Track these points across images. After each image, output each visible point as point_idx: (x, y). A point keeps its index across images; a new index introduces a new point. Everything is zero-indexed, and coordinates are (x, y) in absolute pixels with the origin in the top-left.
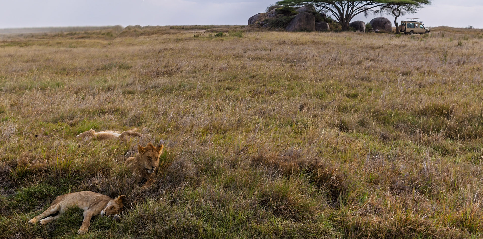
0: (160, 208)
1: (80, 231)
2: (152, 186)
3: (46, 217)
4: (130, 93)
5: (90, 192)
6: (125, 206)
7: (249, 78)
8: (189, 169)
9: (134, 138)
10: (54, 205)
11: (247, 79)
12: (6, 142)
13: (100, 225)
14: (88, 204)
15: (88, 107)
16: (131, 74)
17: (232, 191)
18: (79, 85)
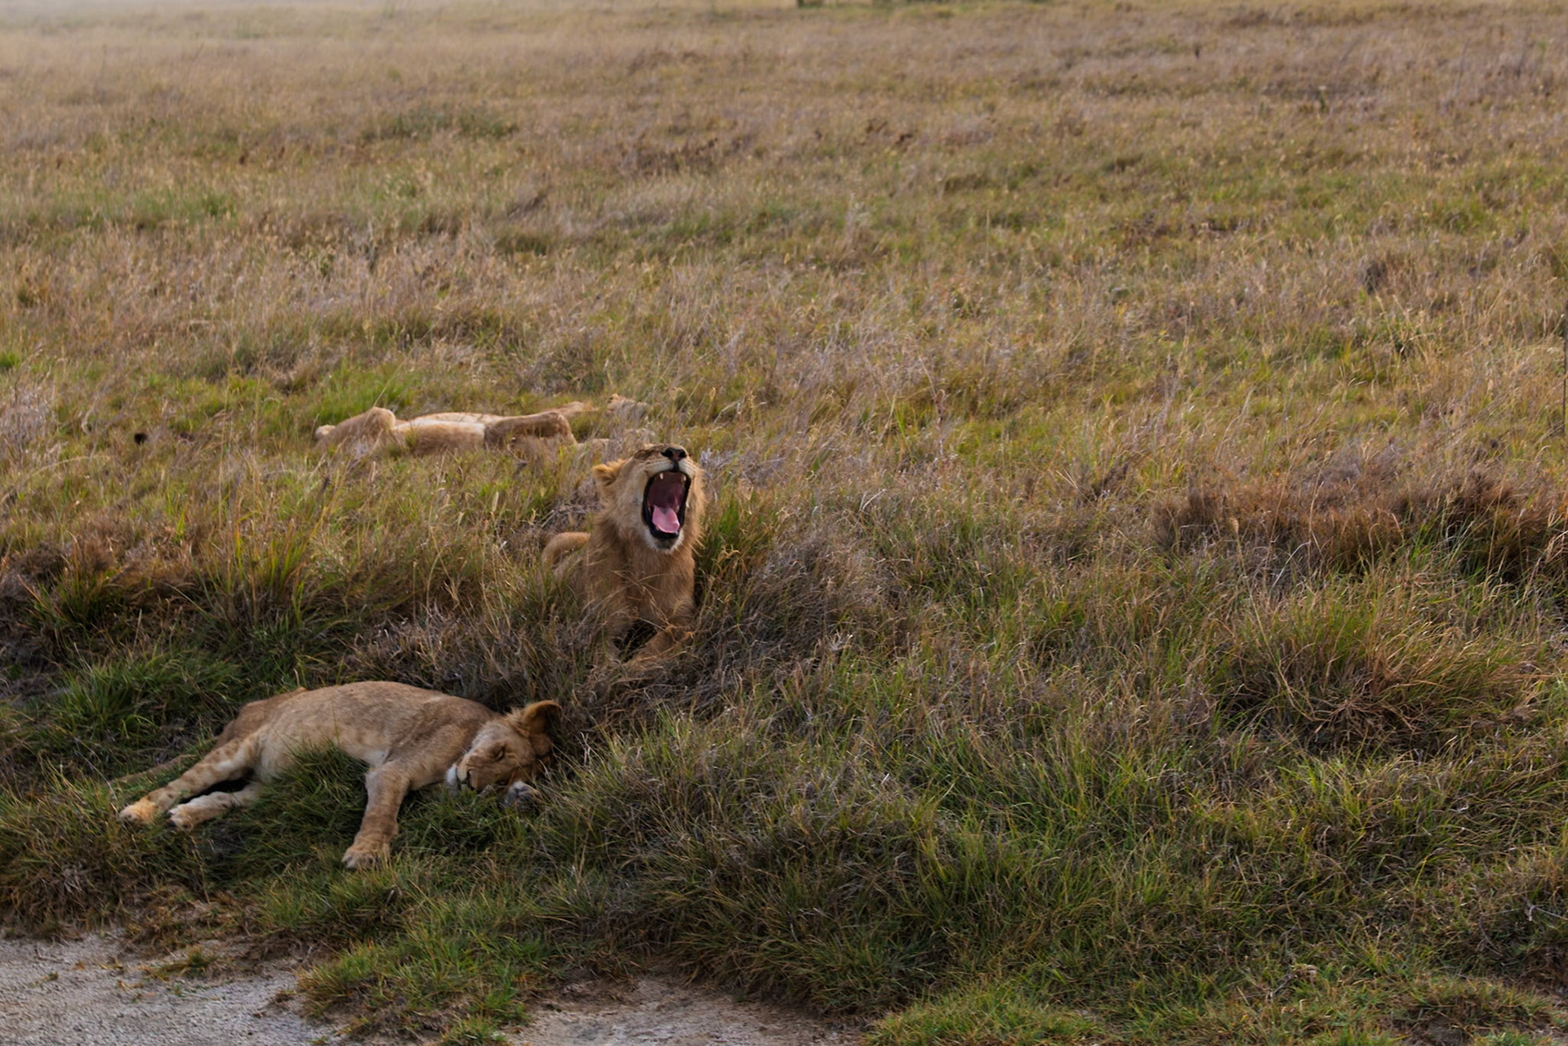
0: (723, 751)
1: (354, 853)
2: (682, 657)
3: (198, 795)
4: (528, 244)
5: (394, 684)
6: (560, 744)
7: (1101, 173)
8: (851, 579)
10: (231, 744)
11: (1093, 177)
12: (8, 467)
13: (445, 827)
14: (387, 739)
15: (352, 308)
16: (519, 162)
17: (1078, 665)
18: (301, 207)
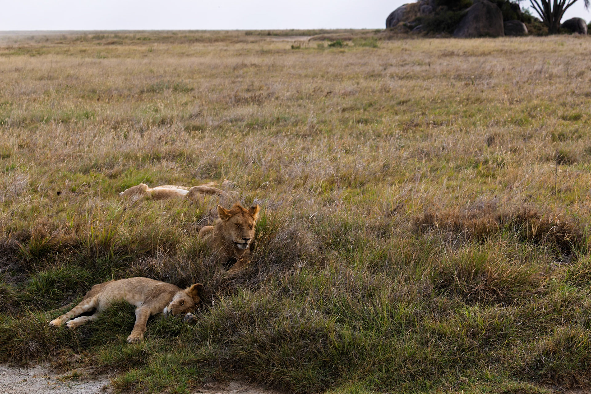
0: (260, 302)
1: (131, 337)
2: (246, 269)
3: (77, 317)
4: (196, 128)
5: (145, 278)
6: (203, 300)
7: (396, 105)
8: (306, 242)
9: (211, 197)
10: (88, 299)
11: (392, 107)
12: (12, 203)
13: (163, 328)
14: (143, 298)
15: (134, 149)
16: (194, 101)
17: (385, 273)
18: (118, 115)
